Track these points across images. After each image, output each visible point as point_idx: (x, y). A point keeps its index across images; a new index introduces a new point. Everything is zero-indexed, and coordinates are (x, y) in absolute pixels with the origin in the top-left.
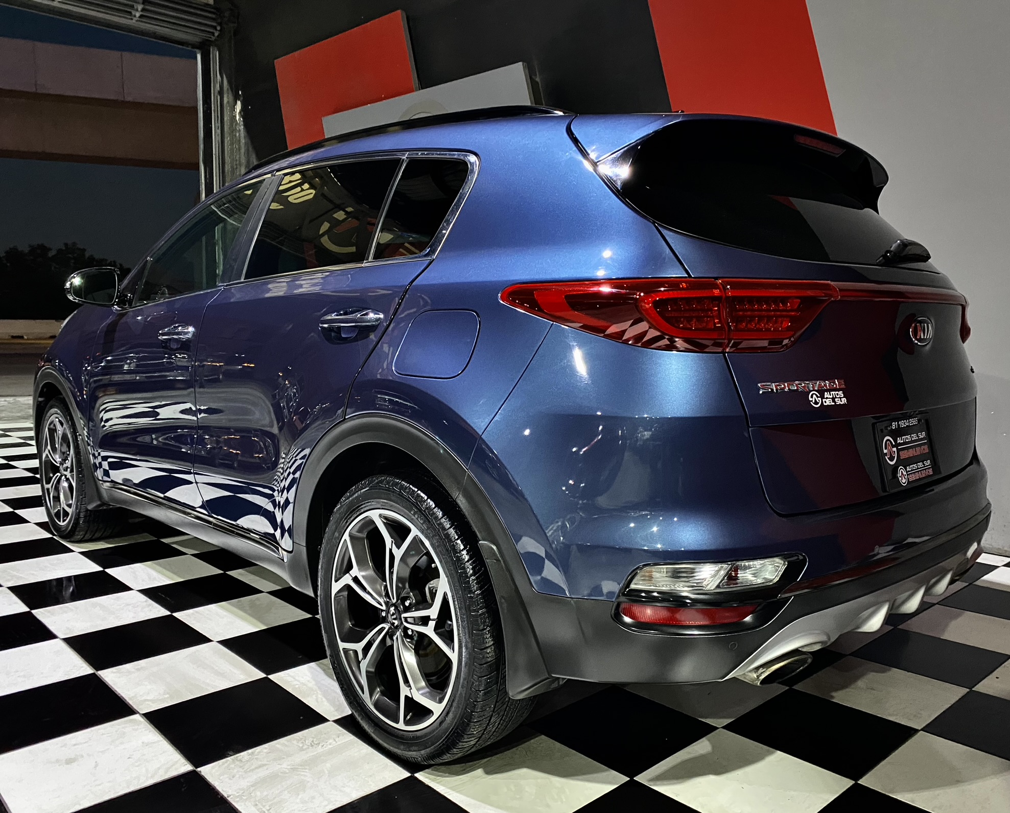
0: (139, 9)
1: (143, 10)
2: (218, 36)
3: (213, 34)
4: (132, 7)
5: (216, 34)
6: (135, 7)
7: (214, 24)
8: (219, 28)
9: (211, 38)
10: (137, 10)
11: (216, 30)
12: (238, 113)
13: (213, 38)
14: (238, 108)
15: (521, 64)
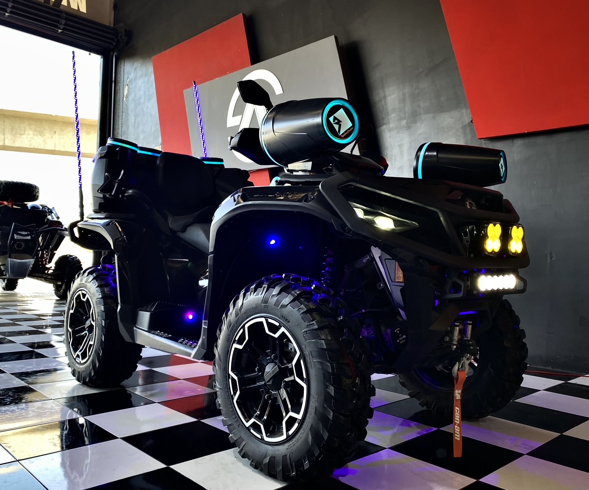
0: (63, 24)
1: (65, 24)
2: (115, 46)
3: (112, 44)
4: (58, 22)
5: (114, 44)
6: (60, 22)
7: (113, 37)
8: (116, 40)
9: (110, 47)
10: (61, 24)
12: (125, 96)
13: (112, 47)
14: (126, 92)
15: (333, 37)
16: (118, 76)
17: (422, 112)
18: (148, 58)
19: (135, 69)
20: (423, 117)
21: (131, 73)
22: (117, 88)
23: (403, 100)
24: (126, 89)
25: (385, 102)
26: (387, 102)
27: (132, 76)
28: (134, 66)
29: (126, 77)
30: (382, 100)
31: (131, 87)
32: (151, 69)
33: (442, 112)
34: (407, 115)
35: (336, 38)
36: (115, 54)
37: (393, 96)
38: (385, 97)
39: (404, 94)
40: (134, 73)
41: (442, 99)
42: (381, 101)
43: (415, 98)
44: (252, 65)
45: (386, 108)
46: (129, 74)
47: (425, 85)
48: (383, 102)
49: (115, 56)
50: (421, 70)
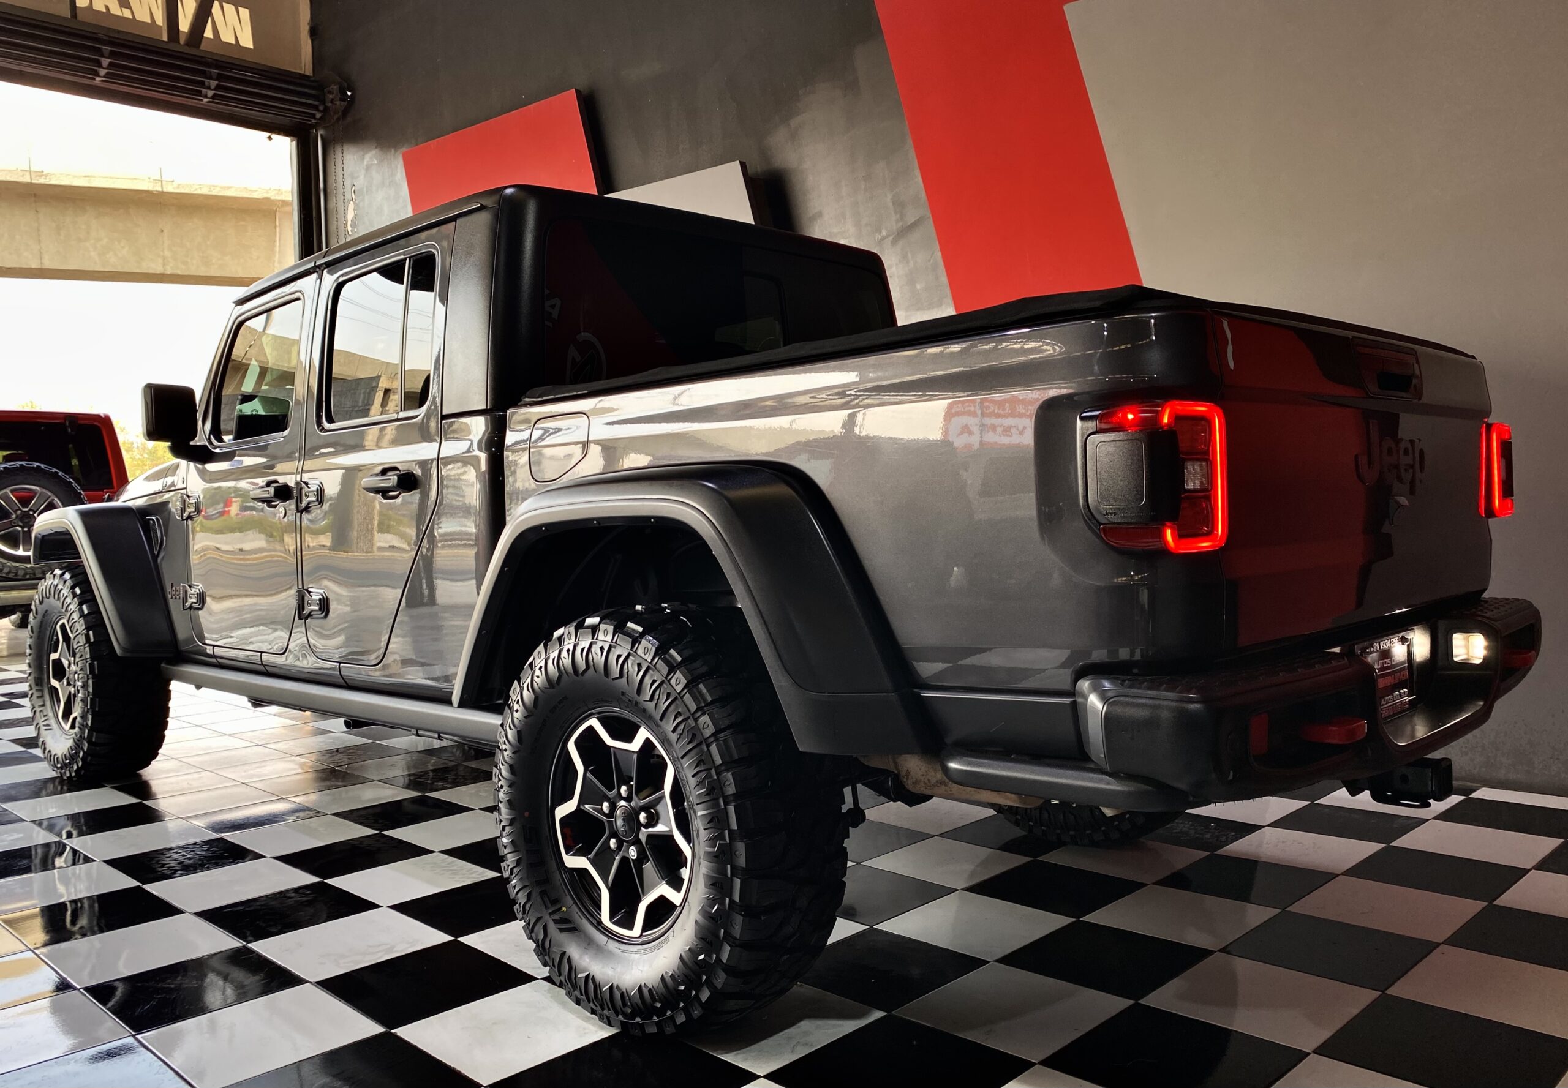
0: (213, 87)
1: (217, 88)
2: (321, 119)
3: (313, 116)
4: (202, 84)
5: (318, 115)
6: (206, 84)
7: (316, 103)
8: (321, 108)
9: (310, 121)
10: (209, 88)
11: (318, 110)
12: (349, 223)
13: (314, 121)
14: (350, 215)
15: (736, 165)
16: (331, 180)
18: (393, 151)
19: (368, 168)
21: (358, 177)
22: (331, 205)
24: (351, 206)
27: (361, 181)
28: (365, 163)
29: (348, 183)
31: (361, 204)
32: (400, 174)
33: (918, 310)
35: (743, 165)
36: (321, 132)
40: (365, 177)
41: (918, 287)
46: (353, 177)
47: (892, 260)
49: (321, 135)
50: (884, 233)
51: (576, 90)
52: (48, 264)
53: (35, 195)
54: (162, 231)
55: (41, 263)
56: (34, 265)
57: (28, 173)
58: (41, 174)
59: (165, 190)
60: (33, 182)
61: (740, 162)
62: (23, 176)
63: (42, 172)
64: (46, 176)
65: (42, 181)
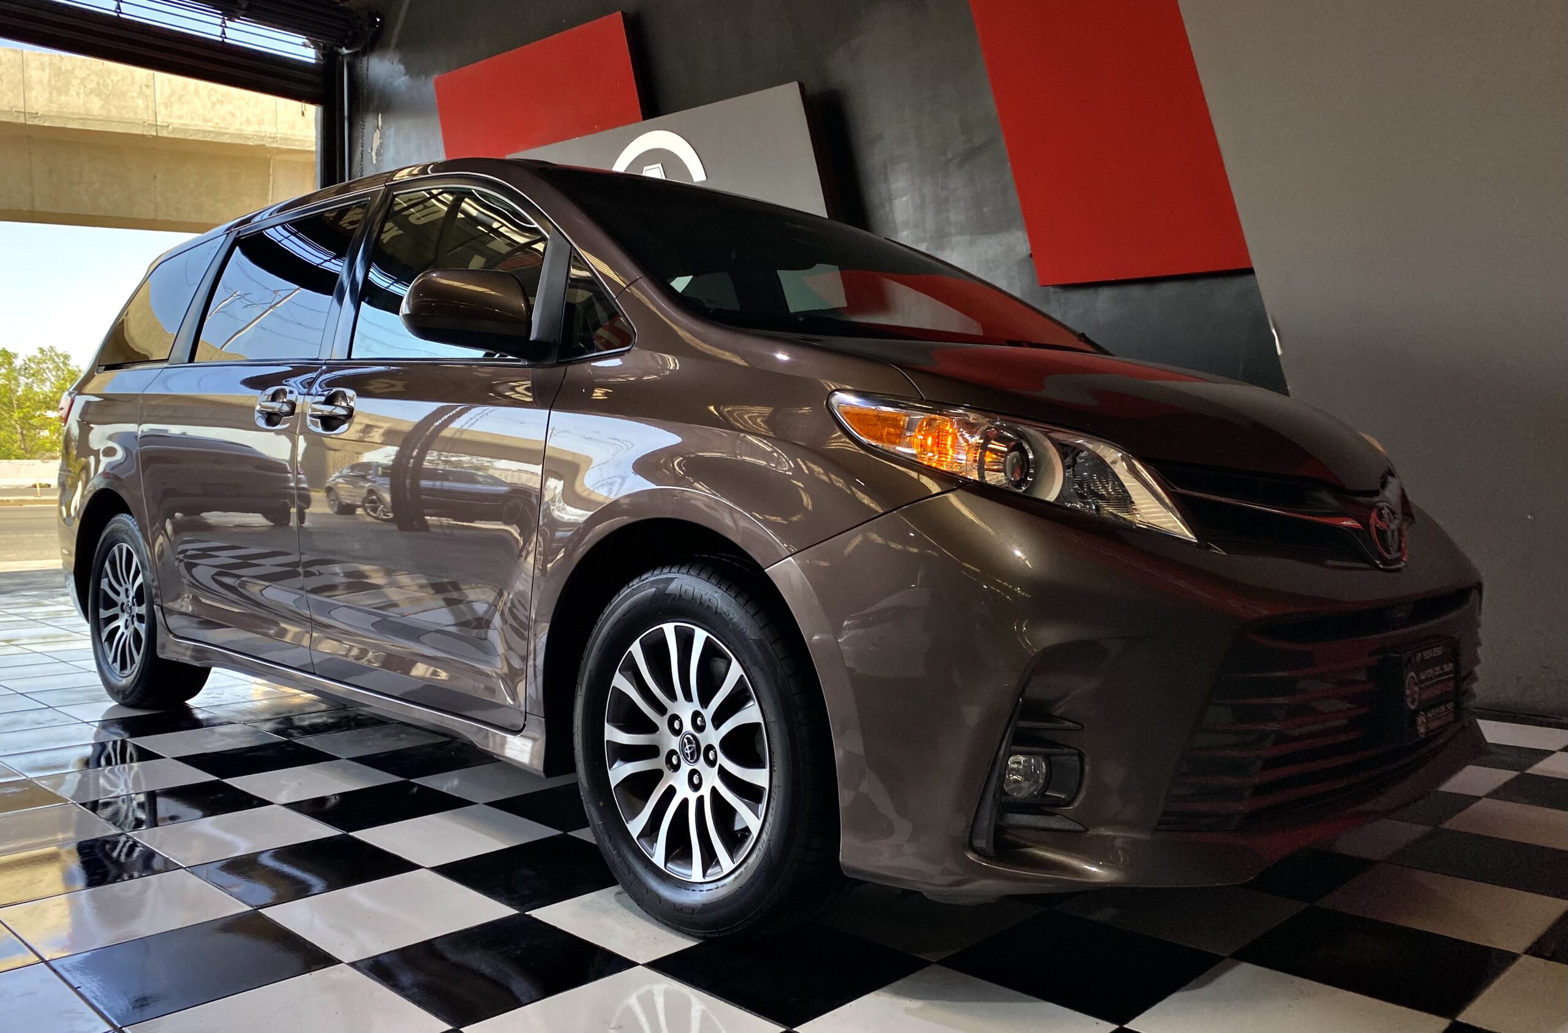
12: (374, 151)
14: (375, 143)
15: (796, 84)
17: (953, 230)
18: (423, 78)
20: (954, 239)
22: (357, 133)
23: (922, 207)
25: (891, 208)
26: (894, 208)
30: (886, 204)
31: (387, 133)
33: (985, 233)
34: (928, 236)
35: (802, 86)
37: (904, 199)
38: (890, 199)
39: (923, 196)
41: (985, 210)
42: (884, 206)
43: (942, 204)
44: (644, 119)
45: (893, 219)
47: (957, 182)
48: (887, 209)
50: (950, 155)
51: (623, 14)
52: (39, 206)
53: (28, 137)
54: (155, 177)
55: (33, 206)
56: (25, 207)
57: (22, 115)
58: (35, 115)
59: (159, 135)
60: (29, 123)
61: (799, 83)
62: (18, 117)
63: (37, 113)
64: (43, 116)
65: (36, 122)
